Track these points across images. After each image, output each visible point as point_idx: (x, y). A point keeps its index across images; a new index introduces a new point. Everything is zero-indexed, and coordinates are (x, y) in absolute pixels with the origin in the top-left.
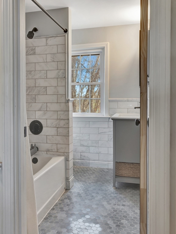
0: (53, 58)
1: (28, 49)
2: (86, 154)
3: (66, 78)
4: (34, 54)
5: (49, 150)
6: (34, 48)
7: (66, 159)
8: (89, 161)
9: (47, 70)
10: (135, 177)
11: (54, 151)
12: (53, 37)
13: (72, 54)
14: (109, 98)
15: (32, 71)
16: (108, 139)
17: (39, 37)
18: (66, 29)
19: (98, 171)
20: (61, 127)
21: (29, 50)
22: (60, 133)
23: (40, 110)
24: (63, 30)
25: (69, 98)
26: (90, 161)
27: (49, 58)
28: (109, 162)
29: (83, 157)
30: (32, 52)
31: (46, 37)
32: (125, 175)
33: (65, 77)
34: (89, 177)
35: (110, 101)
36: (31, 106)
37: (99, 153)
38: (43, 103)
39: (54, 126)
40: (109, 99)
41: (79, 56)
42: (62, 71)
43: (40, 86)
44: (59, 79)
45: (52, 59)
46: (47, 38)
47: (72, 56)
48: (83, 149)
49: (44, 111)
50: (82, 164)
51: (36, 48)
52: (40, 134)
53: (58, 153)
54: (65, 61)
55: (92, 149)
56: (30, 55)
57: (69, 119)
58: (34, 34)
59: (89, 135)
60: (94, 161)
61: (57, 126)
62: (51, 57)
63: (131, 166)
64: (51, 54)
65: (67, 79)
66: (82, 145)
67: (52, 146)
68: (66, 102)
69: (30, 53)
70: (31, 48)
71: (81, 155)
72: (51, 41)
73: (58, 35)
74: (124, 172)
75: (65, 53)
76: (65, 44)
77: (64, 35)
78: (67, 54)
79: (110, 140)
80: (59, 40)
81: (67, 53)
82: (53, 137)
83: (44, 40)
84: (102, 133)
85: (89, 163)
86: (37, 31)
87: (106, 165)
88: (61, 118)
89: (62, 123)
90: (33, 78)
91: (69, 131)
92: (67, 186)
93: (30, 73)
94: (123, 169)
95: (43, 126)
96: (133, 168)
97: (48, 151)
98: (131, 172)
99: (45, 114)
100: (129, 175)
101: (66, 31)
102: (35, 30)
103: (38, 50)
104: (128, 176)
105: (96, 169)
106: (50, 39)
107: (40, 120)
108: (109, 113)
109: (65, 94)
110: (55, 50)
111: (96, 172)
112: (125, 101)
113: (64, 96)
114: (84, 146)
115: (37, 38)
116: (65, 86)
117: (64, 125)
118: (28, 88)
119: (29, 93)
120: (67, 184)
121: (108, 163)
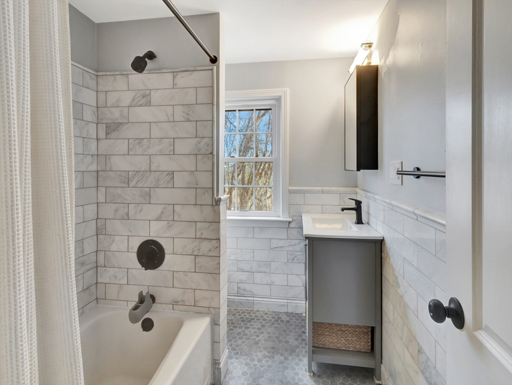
0: (188, 114)
1: (136, 95)
2: (248, 287)
3: (213, 155)
4: (149, 104)
5: (178, 302)
6: (148, 92)
7: (214, 320)
8: (252, 299)
9: (174, 137)
10: (351, 349)
11: (187, 303)
12: (187, 71)
13: (226, 107)
14: (289, 186)
15: (144, 139)
16: (288, 259)
17: (159, 70)
18: (215, 56)
19: (271, 321)
20: (203, 255)
21: (138, 96)
22: (200, 267)
23: (158, 219)
24: (209, 58)
25: (219, 197)
26: (255, 299)
27: (179, 114)
28: (289, 301)
29: (241, 291)
30: (143, 101)
31: (174, 71)
32: (331, 346)
33: (212, 153)
34: (257, 339)
35: (290, 192)
36: (141, 210)
37: (271, 284)
38: (167, 206)
39: (189, 252)
40: (290, 188)
41: (235, 111)
42: (205, 140)
43: (160, 169)
44: (199, 157)
45: (186, 116)
46: (175, 73)
47: (226, 111)
48: (243, 276)
49: (167, 222)
50: (241, 303)
51: (153, 93)
52: (160, 268)
53: (196, 309)
54: (213, 121)
55: (258, 277)
56: (140, 106)
57: (219, 239)
58: (146, 64)
59: (253, 252)
60: (262, 299)
61: (196, 253)
62: (183, 112)
63: (342, 329)
64: (183, 105)
65: (215, 156)
66: (240, 269)
67: (184, 292)
68: (214, 204)
69: (140, 103)
70: (142, 92)
71: (238, 288)
72: (184, 80)
73: (198, 69)
74: (328, 339)
75: (213, 104)
76: (212, 87)
77: (210, 68)
78: (215, 107)
79: (291, 261)
80: (199, 78)
81: (215, 104)
82: (186, 276)
83: (169, 77)
84: (277, 249)
85: (253, 303)
86: (154, 59)
87: (283, 306)
88: (204, 236)
89: (205, 247)
90: (146, 153)
91: (219, 263)
92: (214, 379)
93: (139, 143)
94: (326, 334)
95: (166, 252)
96: (346, 332)
97: (175, 303)
98: (342, 339)
99: (169, 227)
100: (338, 345)
101: (214, 60)
102: (151, 56)
103: (156, 97)
104: (336, 348)
105: (267, 314)
106: (181, 75)
107: (159, 240)
108: (289, 213)
109: (213, 188)
110: (191, 99)
111: (267, 325)
112: (318, 192)
113: (210, 191)
114: (243, 271)
115: (154, 72)
116: (213, 171)
117: (210, 250)
118: (135, 173)
119: (137, 183)
120: (214, 373)
121: (287, 303)
